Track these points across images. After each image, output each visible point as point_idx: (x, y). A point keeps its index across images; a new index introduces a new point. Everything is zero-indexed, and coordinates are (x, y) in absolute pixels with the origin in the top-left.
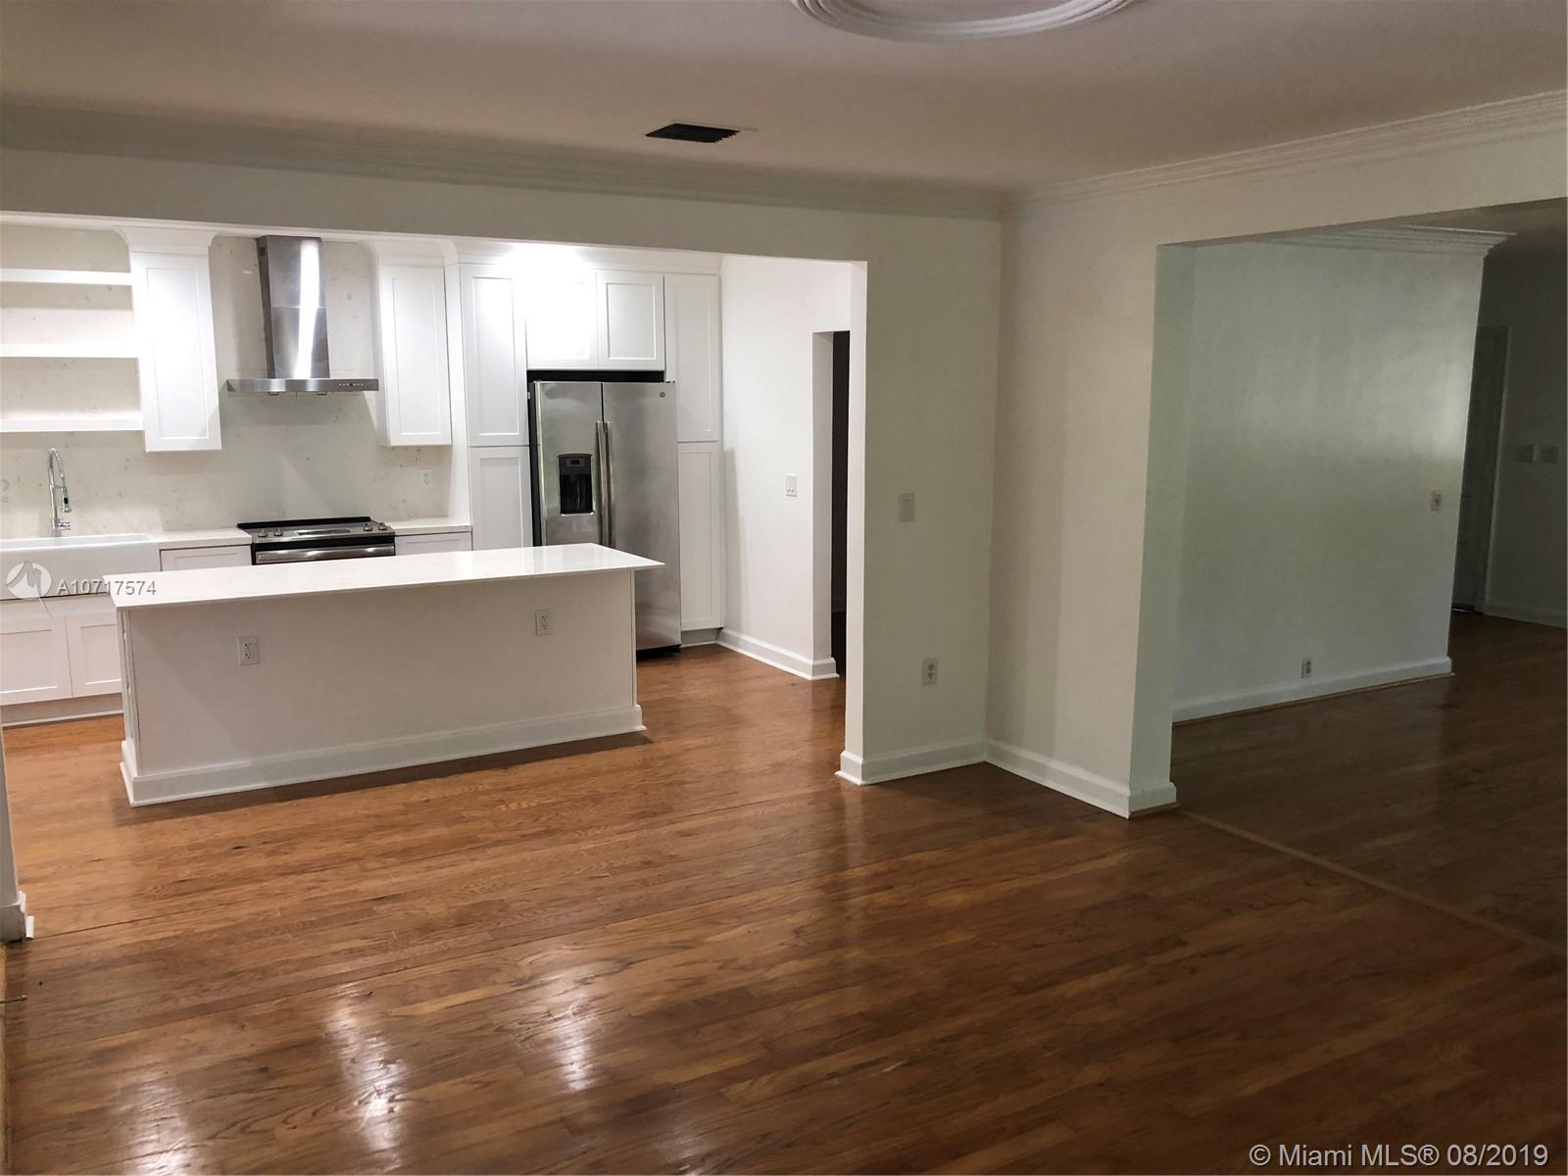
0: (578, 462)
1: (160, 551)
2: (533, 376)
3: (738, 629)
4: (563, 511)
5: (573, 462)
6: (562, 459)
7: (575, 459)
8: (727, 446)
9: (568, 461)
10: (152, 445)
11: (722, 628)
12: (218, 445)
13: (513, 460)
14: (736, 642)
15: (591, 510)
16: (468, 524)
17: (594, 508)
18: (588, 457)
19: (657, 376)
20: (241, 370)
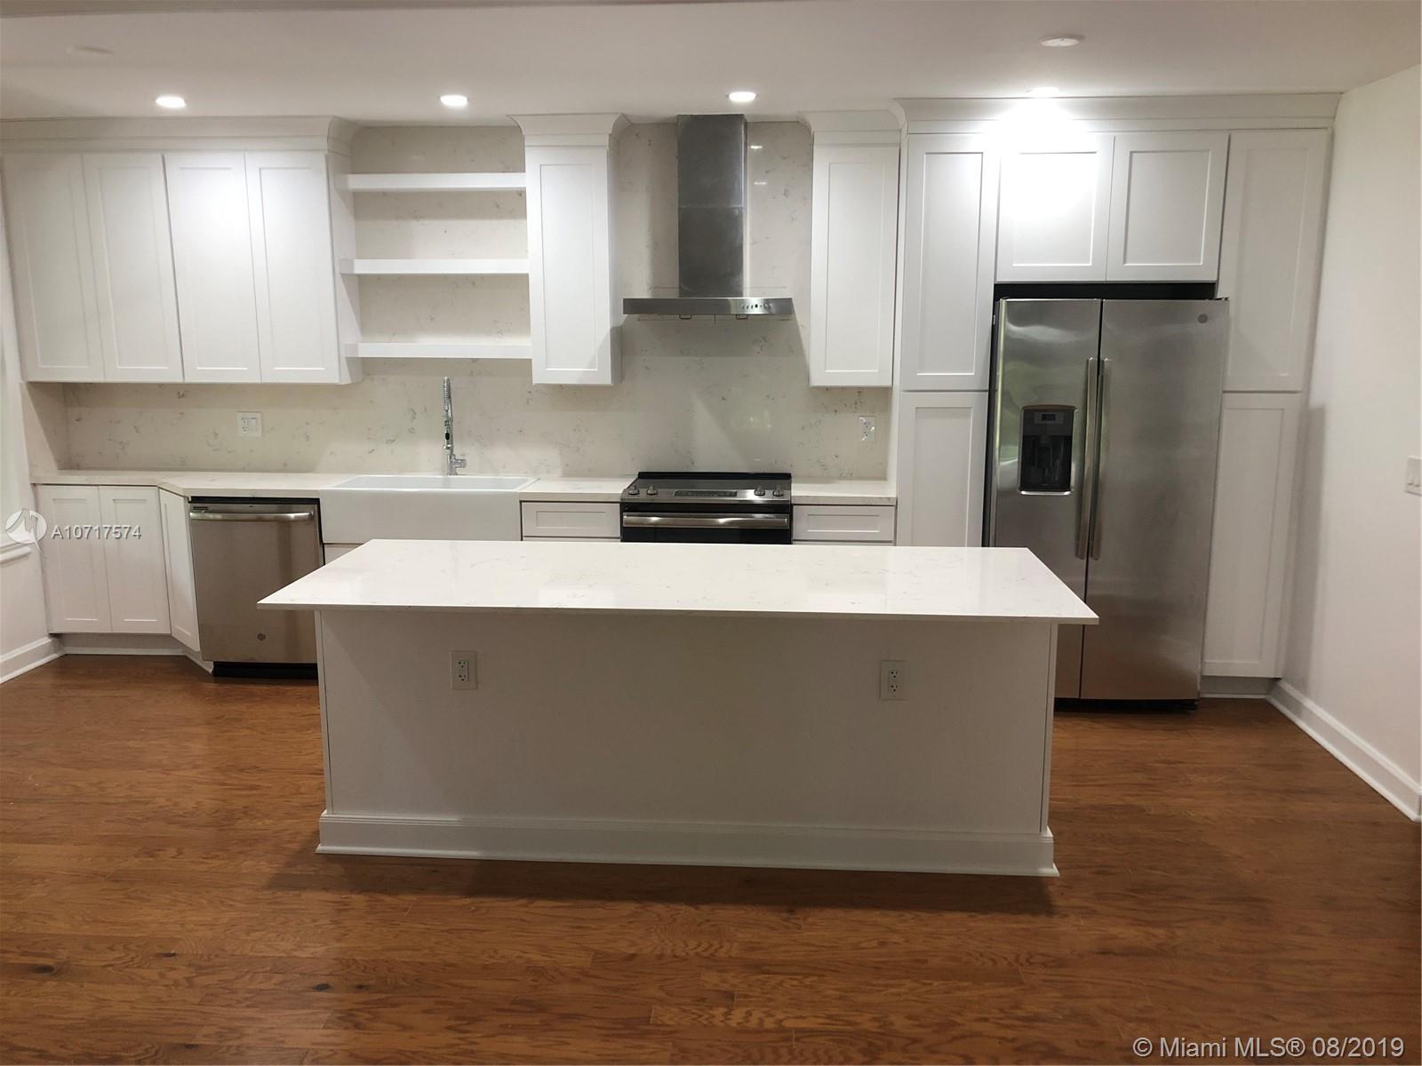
0: (1053, 417)
1: (521, 502)
2: (1002, 290)
3: (1303, 685)
4: (1025, 485)
5: (1044, 417)
6: (1029, 413)
7: (1048, 413)
8: (1316, 400)
9: (1038, 419)
10: (540, 376)
11: (1280, 679)
12: (606, 379)
13: (961, 412)
14: (1298, 707)
15: (1067, 488)
16: (893, 495)
17: (1073, 482)
18: (1069, 411)
19: (1204, 290)
20: (655, 287)
